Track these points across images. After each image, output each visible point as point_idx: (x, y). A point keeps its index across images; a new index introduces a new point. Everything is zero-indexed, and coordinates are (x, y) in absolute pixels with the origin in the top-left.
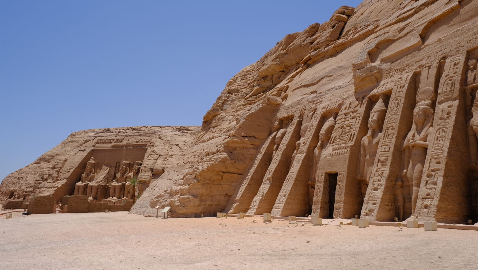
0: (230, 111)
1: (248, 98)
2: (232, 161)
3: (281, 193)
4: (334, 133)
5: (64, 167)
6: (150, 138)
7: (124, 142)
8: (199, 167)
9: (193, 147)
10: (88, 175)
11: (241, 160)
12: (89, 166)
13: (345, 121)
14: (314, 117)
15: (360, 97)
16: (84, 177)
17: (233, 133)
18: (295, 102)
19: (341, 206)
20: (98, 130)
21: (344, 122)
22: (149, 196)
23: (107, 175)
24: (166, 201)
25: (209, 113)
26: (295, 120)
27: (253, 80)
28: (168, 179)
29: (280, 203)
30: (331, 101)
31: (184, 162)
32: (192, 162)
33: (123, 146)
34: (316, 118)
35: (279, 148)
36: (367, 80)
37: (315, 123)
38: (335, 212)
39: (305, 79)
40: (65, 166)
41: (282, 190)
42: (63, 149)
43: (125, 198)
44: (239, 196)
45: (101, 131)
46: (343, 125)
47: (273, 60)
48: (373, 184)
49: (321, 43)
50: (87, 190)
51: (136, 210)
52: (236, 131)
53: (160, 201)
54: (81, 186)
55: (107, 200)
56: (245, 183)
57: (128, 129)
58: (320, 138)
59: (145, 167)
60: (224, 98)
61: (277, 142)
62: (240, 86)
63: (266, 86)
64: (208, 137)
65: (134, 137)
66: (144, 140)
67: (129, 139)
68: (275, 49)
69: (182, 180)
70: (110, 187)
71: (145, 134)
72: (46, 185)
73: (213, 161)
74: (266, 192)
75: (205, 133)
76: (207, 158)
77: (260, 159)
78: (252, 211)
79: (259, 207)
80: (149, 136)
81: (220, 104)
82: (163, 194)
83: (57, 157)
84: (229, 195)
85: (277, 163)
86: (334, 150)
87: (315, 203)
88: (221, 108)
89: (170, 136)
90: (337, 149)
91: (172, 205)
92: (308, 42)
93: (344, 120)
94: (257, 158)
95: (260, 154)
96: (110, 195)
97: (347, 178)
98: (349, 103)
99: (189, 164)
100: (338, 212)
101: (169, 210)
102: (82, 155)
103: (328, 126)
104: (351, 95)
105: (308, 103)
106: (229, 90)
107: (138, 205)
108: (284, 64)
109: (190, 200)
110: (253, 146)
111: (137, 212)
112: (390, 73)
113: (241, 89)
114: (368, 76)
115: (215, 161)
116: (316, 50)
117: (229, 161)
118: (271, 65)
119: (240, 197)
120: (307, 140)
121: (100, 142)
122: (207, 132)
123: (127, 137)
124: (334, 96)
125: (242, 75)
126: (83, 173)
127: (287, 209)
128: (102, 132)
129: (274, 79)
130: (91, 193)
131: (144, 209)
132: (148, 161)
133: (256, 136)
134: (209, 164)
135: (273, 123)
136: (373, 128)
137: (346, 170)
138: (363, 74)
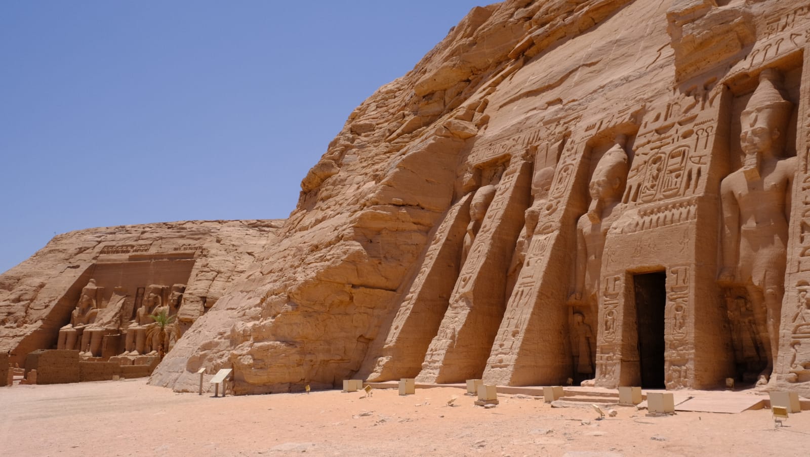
0: (357, 167)
1: (394, 139)
2: (374, 259)
3: (505, 327)
4: (632, 177)
5: (39, 299)
6: (200, 242)
7: (153, 251)
8: (297, 275)
9: (281, 243)
10: (83, 312)
11: (392, 257)
12: (85, 296)
13: (662, 146)
14: (568, 150)
15: (696, 88)
16: (76, 316)
17: (372, 197)
18: (509, 128)
19: (689, 354)
20: (103, 229)
21: (659, 147)
22: (188, 346)
23: (120, 311)
24: (223, 355)
25: (313, 173)
26: (515, 163)
27: (404, 104)
28: (228, 309)
29: (503, 351)
30: (608, 112)
31: (261, 273)
32: (280, 268)
33: (151, 257)
34: (573, 151)
35: (482, 226)
36: (714, 44)
37: (574, 162)
38: (669, 370)
39: (526, 82)
40: (40, 296)
41: (505, 322)
42: (37, 264)
43: (153, 352)
44: (392, 338)
45: (109, 231)
46: (659, 155)
47: (446, 60)
48: (800, 291)
49: (555, 10)
50: (81, 339)
51: (160, 377)
52: (380, 193)
53: (208, 357)
54: (70, 332)
55: (120, 356)
56: (405, 308)
57: (159, 226)
58: (592, 192)
59: (190, 294)
60: (342, 142)
61: (474, 215)
62: (376, 120)
63: (431, 114)
64: (313, 220)
65: (172, 240)
66: (189, 245)
67: (160, 245)
68: (449, 39)
69: (259, 309)
70: (126, 334)
71: (192, 235)
72: (3, 333)
73: (328, 260)
74: (461, 326)
75: (305, 213)
76: (314, 255)
77: (437, 253)
78: (429, 374)
79: (446, 364)
80: (199, 239)
81: (337, 153)
82: (216, 340)
83: (26, 280)
84: (367, 337)
85: (482, 260)
86: (645, 214)
87: (602, 349)
88: (339, 162)
89: (238, 238)
90: (655, 210)
91: (235, 366)
92: (520, 16)
93: (658, 144)
94: (427, 254)
95: (435, 244)
96: (126, 348)
97: (697, 282)
98: (667, 104)
99: (272, 274)
100: (680, 372)
101: (227, 377)
102: (73, 275)
103: (611, 164)
104: (664, 90)
105: (544, 125)
106: (353, 126)
107: (166, 367)
108: (469, 65)
109: (276, 353)
110: (419, 226)
111: (161, 381)
112: (779, 20)
113: (377, 124)
114: (719, 35)
115: (333, 260)
116: (543, 25)
117: (367, 261)
118: (442, 68)
119: (396, 342)
120: (556, 201)
121: (107, 250)
122: (309, 210)
123: (157, 240)
124: (612, 101)
125: (378, 99)
126: (75, 309)
127: (523, 367)
128: (111, 233)
129: (447, 99)
130: (90, 346)
131: (175, 375)
132: (196, 283)
133: (424, 205)
134: (321, 268)
135: (458, 177)
136: (758, 148)
137: (692, 260)
138: (704, 31)
